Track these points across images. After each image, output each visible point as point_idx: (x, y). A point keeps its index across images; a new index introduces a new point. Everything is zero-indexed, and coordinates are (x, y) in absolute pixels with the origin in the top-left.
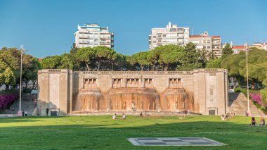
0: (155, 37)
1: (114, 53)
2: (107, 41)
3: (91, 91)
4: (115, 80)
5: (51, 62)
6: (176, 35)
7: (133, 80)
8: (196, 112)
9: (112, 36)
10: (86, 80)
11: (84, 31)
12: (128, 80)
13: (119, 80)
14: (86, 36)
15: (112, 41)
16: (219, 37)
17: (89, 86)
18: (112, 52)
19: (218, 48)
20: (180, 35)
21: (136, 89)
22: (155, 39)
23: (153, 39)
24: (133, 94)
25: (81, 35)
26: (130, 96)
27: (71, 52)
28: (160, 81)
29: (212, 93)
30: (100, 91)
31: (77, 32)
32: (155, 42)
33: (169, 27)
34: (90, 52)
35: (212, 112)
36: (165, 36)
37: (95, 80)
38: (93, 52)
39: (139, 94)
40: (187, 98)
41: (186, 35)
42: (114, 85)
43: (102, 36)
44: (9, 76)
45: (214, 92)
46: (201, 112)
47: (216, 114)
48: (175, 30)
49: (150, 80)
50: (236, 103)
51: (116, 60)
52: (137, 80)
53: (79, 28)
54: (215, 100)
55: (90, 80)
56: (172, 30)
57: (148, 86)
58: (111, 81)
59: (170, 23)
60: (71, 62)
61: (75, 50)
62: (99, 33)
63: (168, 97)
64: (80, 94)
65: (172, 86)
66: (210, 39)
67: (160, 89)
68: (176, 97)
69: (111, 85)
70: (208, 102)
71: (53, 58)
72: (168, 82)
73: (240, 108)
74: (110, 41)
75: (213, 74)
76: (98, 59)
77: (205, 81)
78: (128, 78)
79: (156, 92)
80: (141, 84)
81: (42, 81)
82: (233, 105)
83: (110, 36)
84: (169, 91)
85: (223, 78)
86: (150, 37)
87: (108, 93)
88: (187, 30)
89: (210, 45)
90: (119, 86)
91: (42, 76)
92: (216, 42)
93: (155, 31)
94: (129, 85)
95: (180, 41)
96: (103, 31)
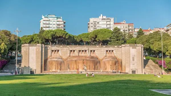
0: (92, 24)
1: (67, 34)
2: (61, 26)
3: (56, 58)
4: (71, 51)
5: (27, 39)
6: (106, 23)
7: (83, 51)
8: (123, 72)
9: (64, 23)
10: (53, 51)
11: (46, 19)
12: (80, 51)
13: (74, 51)
14: (48, 22)
15: (64, 26)
16: (132, 24)
17: (54, 55)
18: (66, 33)
19: (132, 31)
20: (108, 23)
21: (86, 57)
22: (92, 25)
23: (91, 25)
24: (83, 60)
25: (45, 22)
26: (82, 61)
27: (40, 32)
28: (100, 52)
29: (133, 60)
30: (62, 58)
31: (42, 20)
32: (92, 27)
33: (101, 17)
34: (52, 33)
35: (134, 72)
36: (98, 23)
37: (58, 51)
38: (54, 33)
39: (87, 60)
40: (117, 63)
41: (112, 23)
42: (71, 54)
43: (58, 23)
44: (3, 48)
45: (135, 60)
46: (126, 72)
47: (136, 73)
48: (104, 19)
49: (94, 51)
50: (148, 66)
51: (68, 38)
52: (86, 51)
53: (43, 17)
54: (135, 64)
55: (55, 51)
56: (103, 19)
57: (92, 55)
58: (69, 52)
59: (101, 15)
60: (40, 39)
61: (42, 31)
62: (56, 21)
63: (106, 62)
64: (49, 60)
65: (108, 55)
66: (127, 25)
67: (100, 57)
68: (111, 62)
69: (69, 54)
70: (131, 66)
71: (28, 36)
72: (105, 52)
73: (151, 69)
74: (63, 26)
75: (134, 47)
76: (57, 38)
77: (130, 52)
78: (80, 50)
79: (97, 59)
80: (88, 54)
81: (25, 51)
82: (146, 67)
83: (63, 23)
84: (106, 59)
85: (141, 50)
86: (89, 24)
87: (67, 59)
88: (112, 19)
89: (127, 29)
90: (74, 55)
91: (24, 48)
92: (131, 27)
93: (92, 20)
94: (80, 54)
95: (108, 26)
96: (59, 20)
